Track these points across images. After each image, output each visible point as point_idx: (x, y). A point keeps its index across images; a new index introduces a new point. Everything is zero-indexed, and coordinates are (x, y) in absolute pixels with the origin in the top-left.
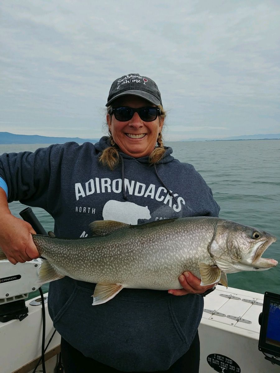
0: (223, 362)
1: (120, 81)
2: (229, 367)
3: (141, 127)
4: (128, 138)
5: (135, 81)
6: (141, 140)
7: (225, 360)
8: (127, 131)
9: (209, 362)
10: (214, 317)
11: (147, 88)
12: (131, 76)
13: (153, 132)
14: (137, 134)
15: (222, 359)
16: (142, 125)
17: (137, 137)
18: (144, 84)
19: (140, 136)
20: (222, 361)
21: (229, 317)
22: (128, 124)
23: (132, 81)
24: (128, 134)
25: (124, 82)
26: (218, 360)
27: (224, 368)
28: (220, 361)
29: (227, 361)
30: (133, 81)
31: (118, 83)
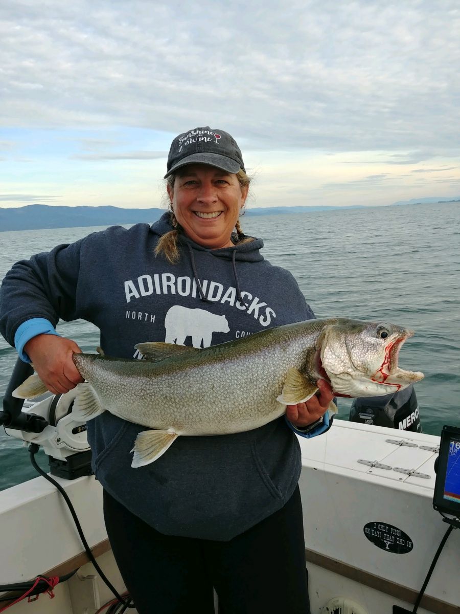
0: (387, 533)
1: (183, 139)
2: (396, 540)
3: (215, 202)
4: (197, 217)
5: (203, 139)
6: (215, 221)
7: (389, 530)
8: (195, 208)
9: (366, 535)
10: (374, 470)
11: (220, 149)
12: (197, 132)
13: (232, 209)
14: (210, 213)
15: (385, 528)
16: (216, 199)
17: (210, 216)
18: (216, 142)
19: (214, 215)
20: (385, 532)
21: (397, 469)
22: (196, 199)
23: (198, 140)
24: (198, 212)
25: (188, 142)
26: (380, 531)
27: (389, 543)
28: (383, 532)
29: (393, 532)
30: (200, 140)
31: (180, 143)
